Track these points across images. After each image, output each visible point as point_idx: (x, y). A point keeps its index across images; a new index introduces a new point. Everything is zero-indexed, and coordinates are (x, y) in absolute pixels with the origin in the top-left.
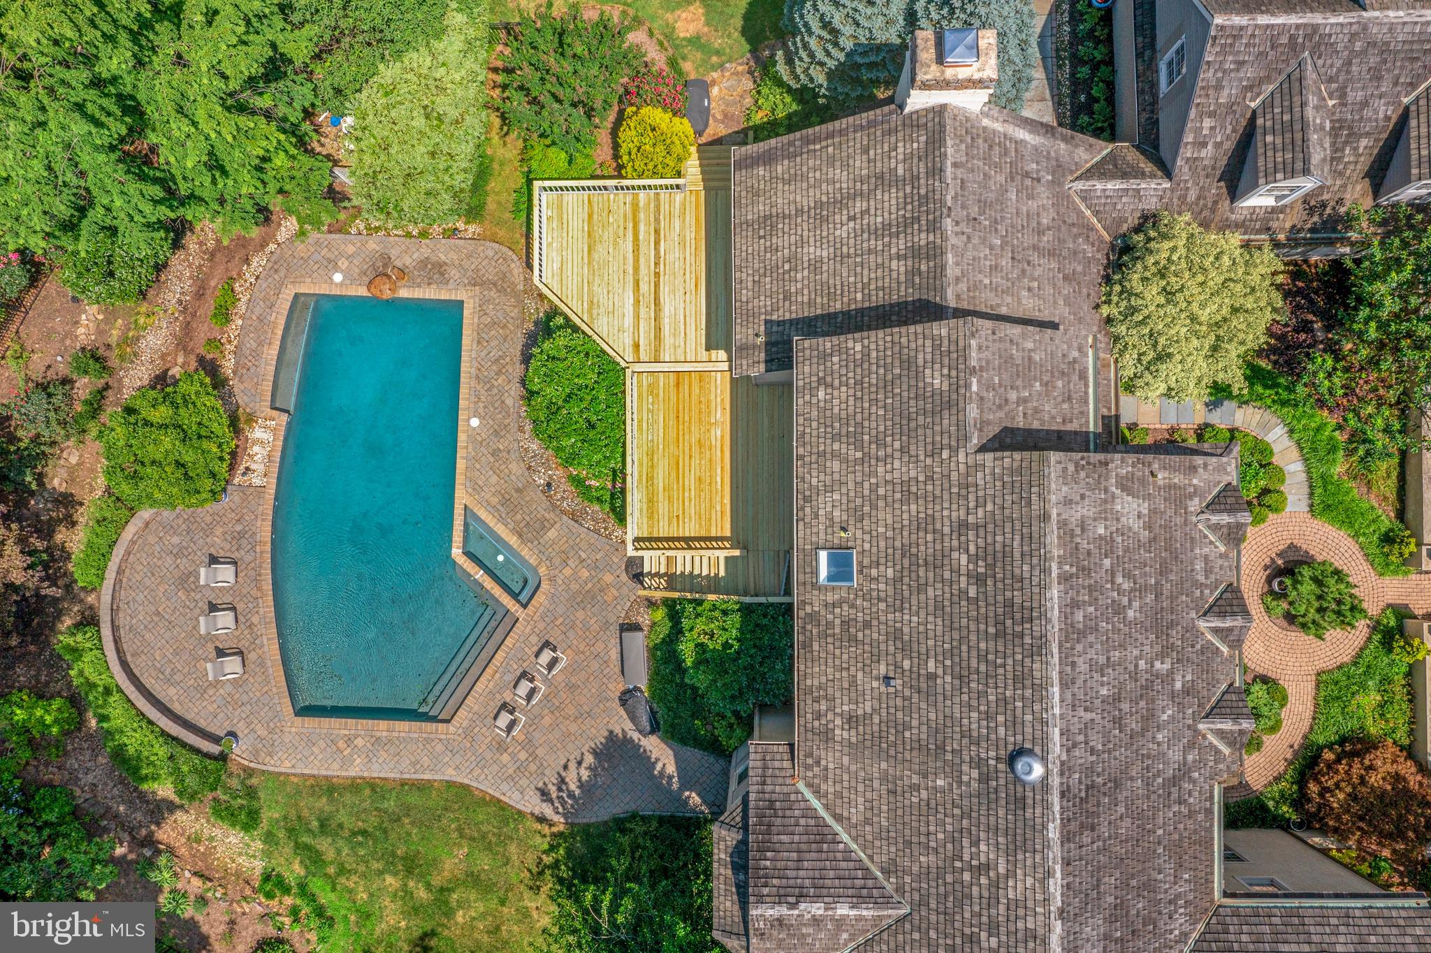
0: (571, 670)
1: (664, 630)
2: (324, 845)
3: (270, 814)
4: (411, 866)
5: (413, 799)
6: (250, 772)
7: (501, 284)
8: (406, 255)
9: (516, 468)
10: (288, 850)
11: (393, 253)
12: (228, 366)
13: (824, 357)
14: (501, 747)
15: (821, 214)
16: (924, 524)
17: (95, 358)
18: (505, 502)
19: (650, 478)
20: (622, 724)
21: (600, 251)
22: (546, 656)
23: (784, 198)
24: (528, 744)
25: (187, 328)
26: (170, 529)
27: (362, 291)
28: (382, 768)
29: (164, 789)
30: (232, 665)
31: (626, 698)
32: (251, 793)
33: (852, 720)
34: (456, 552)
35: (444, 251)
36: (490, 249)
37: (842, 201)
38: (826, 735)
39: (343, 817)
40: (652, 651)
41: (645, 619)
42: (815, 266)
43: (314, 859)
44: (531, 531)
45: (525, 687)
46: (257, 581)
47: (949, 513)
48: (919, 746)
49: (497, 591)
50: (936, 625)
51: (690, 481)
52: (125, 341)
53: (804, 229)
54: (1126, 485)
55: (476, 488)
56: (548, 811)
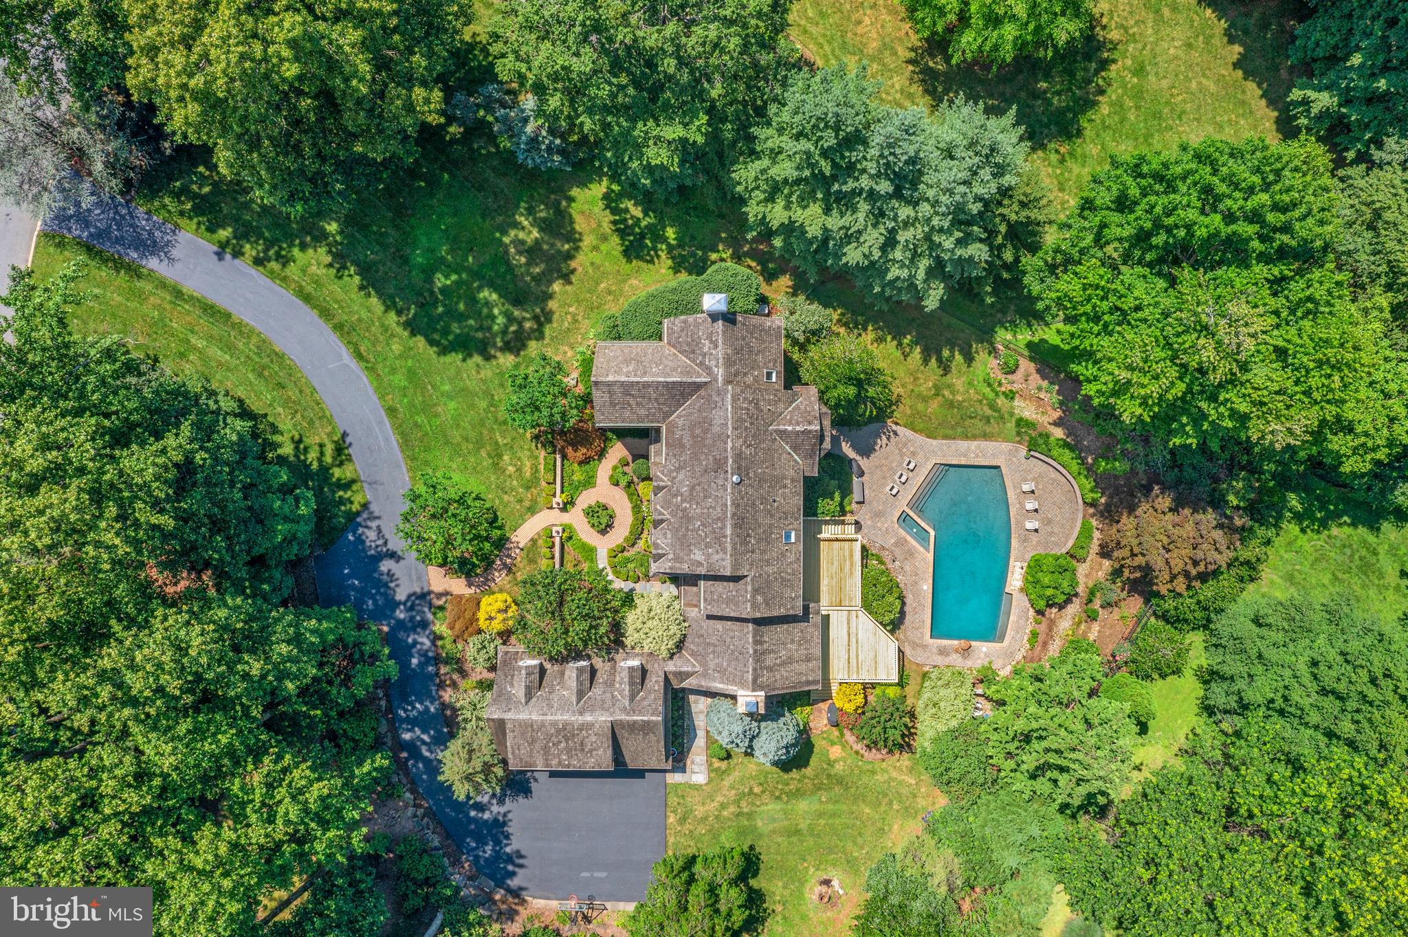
0: (884, 485)
1: (846, 501)
2: (989, 412)
3: (1011, 425)
4: (951, 404)
5: (950, 432)
6: (1019, 443)
7: (915, 645)
8: (956, 660)
9: (907, 568)
10: (1004, 409)
11: (960, 660)
12: (1031, 612)
13: (792, 608)
14: (913, 454)
15: (790, 661)
16: (763, 552)
17: (1092, 617)
18: (912, 555)
19: (852, 564)
20: (863, 462)
21: (872, 655)
22: (894, 492)
23: (802, 667)
24: (902, 455)
25: (1051, 630)
26: (1056, 544)
27: (973, 643)
28: (963, 445)
29: (1059, 433)
30: (1026, 488)
31: (862, 474)
32: (1018, 434)
33: (785, 487)
34: (932, 533)
35: (939, 660)
36: (919, 660)
37: (783, 664)
38: (793, 480)
39: (980, 424)
40: (851, 492)
41: (854, 506)
42: (792, 642)
43: (992, 406)
44: (901, 543)
45: (903, 479)
46: (1017, 522)
47: (756, 556)
48: (766, 481)
49: (915, 517)
50: (760, 520)
51: (836, 563)
52: (1080, 623)
53: (796, 655)
54: (700, 564)
55: (924, 560)
56: (894, 427)
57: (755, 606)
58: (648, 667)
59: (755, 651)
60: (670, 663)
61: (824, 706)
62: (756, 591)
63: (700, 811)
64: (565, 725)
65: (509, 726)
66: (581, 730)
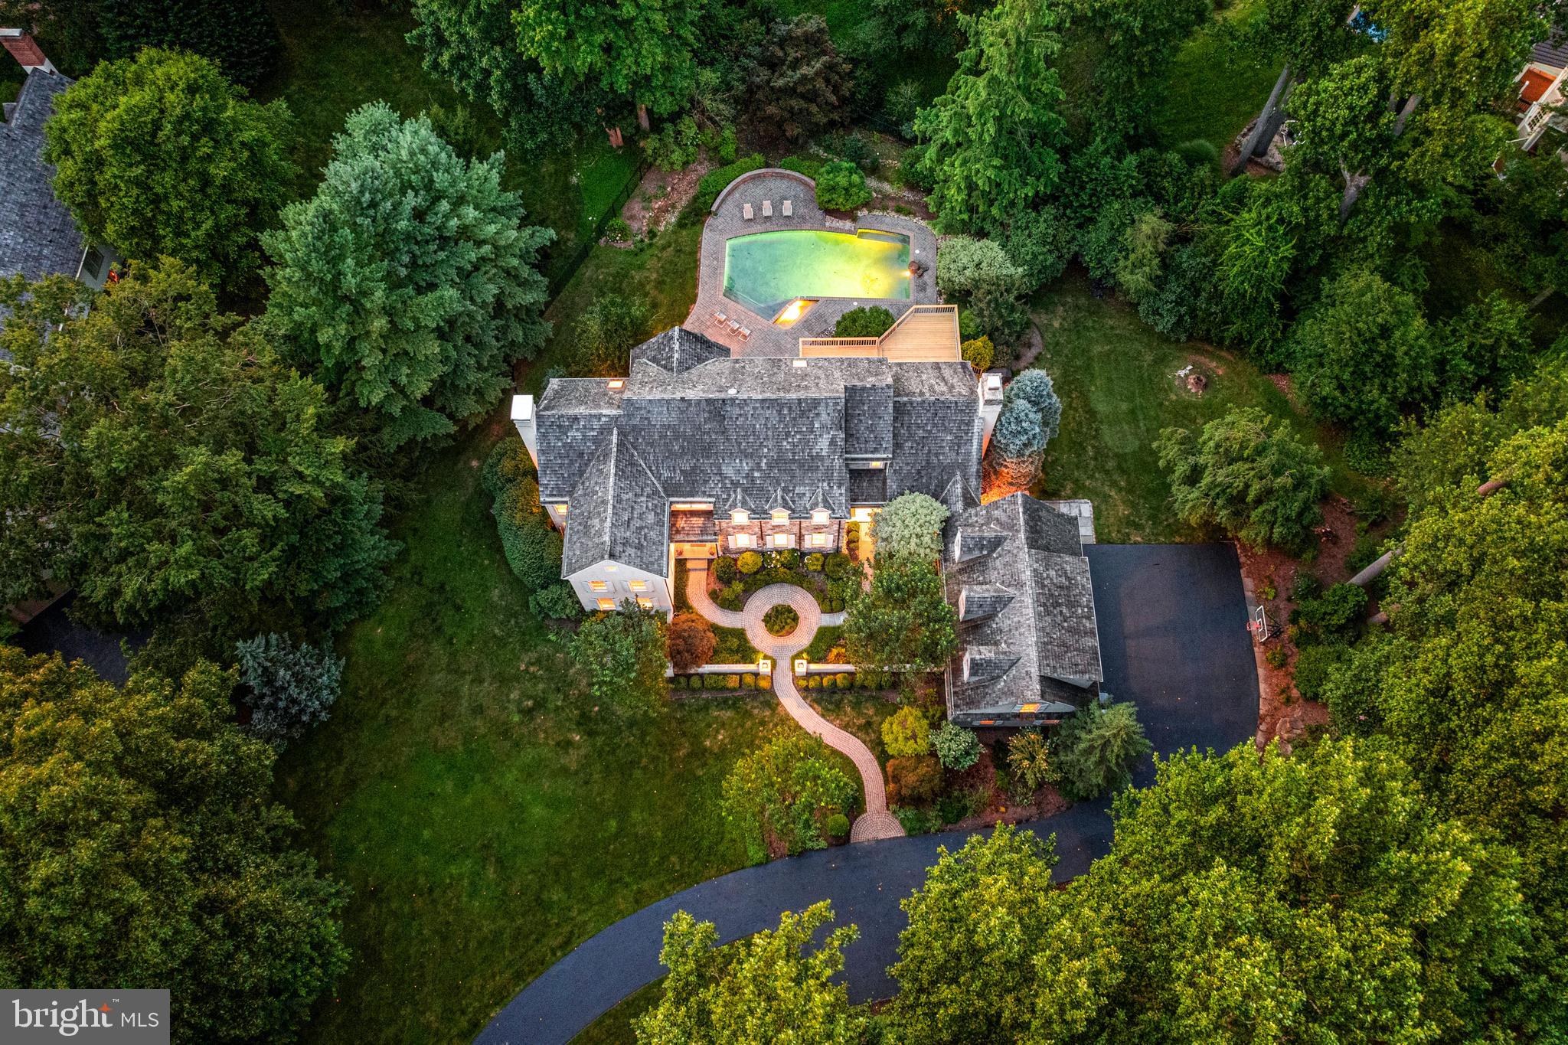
2: (670, 251)
4: (661, 283)
6: (702, 223)
8: (930, 276)
10: (668, 239)
12: (876, 212)
14: (712, 315)
15: (941, 377)
18: (821, 315)
21: (929, 335)
23: (947, 371)
24: (714, 325)
25: (893, 198)
26: (807, 193)
27: (911, 260)
28: (704, 271)
30: (749, 215)
32: (693, 225)
35: (932, 290)
37: (945, 381)
38: (737, 363)
39: (683, 257)
42: (919, 377)
43: (664, 248)
44: (808, 326)
46: (785, 225)
47: (822, 382)
48: (736, 377)
53: (934, 375)
54: (833, 441)
55: (826, 305)
57: (880, 382)
59: (932, 396)
62: (862, 381)
63: (1123, 510)
64: (1038, 602)
66: (1043, 586)
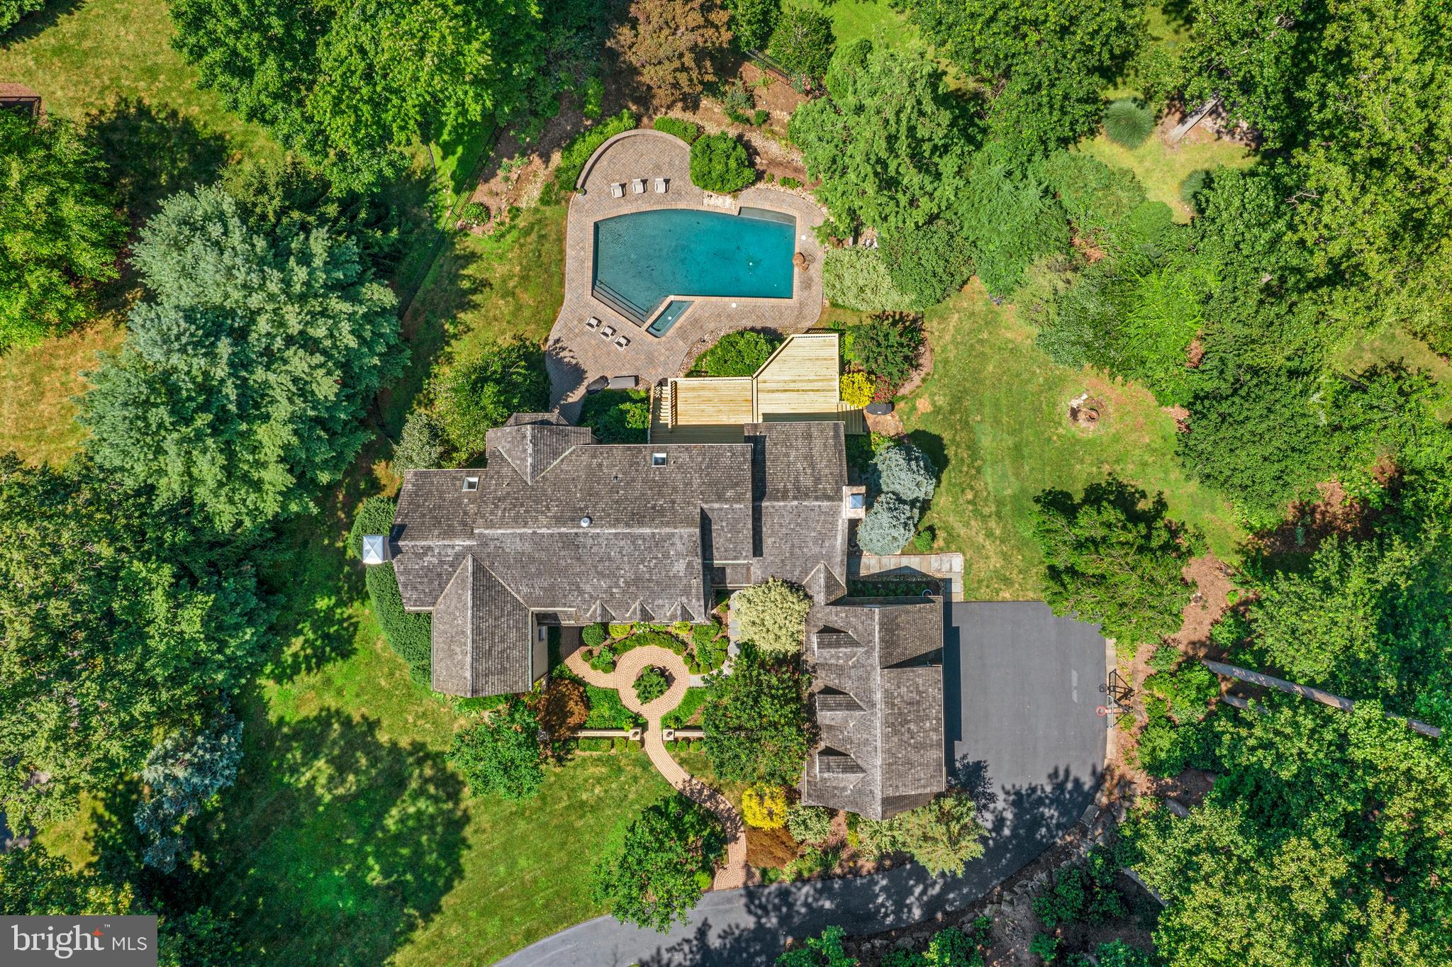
0: (617, 354)
1: (635, 396)
2: (534, 236)
3: (548, 211)
4: (525, 278)
5: (556, 279)
6: (568, 201)
7: (801, 316)
8: (816, 269)
9: (712, 326)
10: (531, 219)
11: (815, 265)
12: (760, 185)
13: (743, 455)
14: (581, 320)
15: (809, 457)
16: (675, 490)
17: (766, 118)
18: (696, 321)
19: (703, 388)
20: (591, 377)
21: (809, 364)
22: (623, 341)
23: (818, 444)
24: (582, 333)
25: (781, 164)
26: (683, 158)
27: (797, 250)
28: (570, 264)
29: (557, 158)
30: (618, 193)
31: (604, 379)
32: (558, 202)
33: (600, 465)
34: (672, 298)
35: (817, 288)
36: (818, 311)
37: (812, 466)
38: (594, 456)
39: (547, 246)
40: (624, 391)
41: (641, 387)
42: (787, 455)
43: (527, 232)
44: (683, 333)
45: (609, 331)
46: (658, 202)
47: (679, 498)
48: (591, 488)
49: (654, 318)
50: (637, 493)
51: (703, 407)
52: (772, 132)
53: (803, 451)
54: (689, 565)
55: (702, 307)
56: (550, 342)
57: (738, 499)
58: (821, 624)
59: (795, 498)
60: (816, 599)
61: (871, 419)
62: (720, 498)
63: (996, 562)
64: (887, 724)
65: (890, 793)
66: (893, 705)
